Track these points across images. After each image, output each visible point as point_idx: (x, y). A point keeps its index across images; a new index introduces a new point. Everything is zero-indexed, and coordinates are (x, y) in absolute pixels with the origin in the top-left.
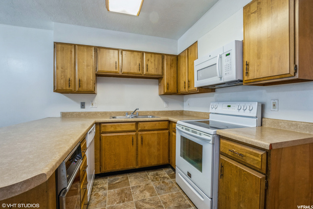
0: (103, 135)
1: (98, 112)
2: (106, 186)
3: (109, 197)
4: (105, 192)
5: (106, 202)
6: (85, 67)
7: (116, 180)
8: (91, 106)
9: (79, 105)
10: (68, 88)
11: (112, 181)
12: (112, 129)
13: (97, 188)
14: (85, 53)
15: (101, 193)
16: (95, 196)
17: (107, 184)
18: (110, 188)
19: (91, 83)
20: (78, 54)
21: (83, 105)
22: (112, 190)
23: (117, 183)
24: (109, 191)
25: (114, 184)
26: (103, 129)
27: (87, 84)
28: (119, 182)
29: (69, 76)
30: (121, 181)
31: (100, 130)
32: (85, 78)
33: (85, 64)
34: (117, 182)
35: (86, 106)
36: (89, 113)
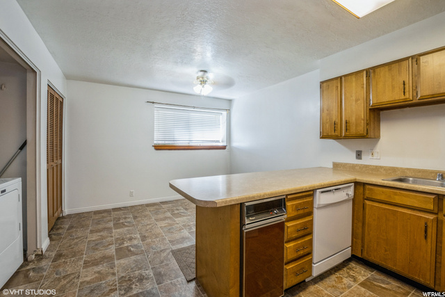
0: (367, 202)
1: (381, 167)
2: (362, 279)
3: (350, 292)
4: (352, 283)
5: (341, 293)
6: (354, 103)
7: (383, 283)
8: (370, 157)
9: (354, 155)
10: (333, 134)
11: (375, 280)
12: (383, 198)
13: (348, 273)
14: (354, 84)
15: (345, 281)
16: (336, 279)
17: (365, 278)
18: (363, 284)
19: (362, 124)
20: (345, 88)
21: (359, 155)
22: (363, 289)
23: (381, 287)
24: (359, 287)
25: (375, 285)
26: (368, 194)
27: (356, 126)
28: (384, 288)
29: (334, 119)
30: (390, 290)
31: (364, 195)
32: (354, 119)
33: (354, 98)
34: (383, 286)
35: (363, 157)
36: (366, 166)
